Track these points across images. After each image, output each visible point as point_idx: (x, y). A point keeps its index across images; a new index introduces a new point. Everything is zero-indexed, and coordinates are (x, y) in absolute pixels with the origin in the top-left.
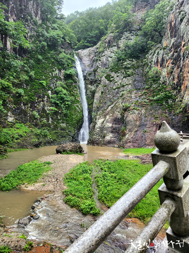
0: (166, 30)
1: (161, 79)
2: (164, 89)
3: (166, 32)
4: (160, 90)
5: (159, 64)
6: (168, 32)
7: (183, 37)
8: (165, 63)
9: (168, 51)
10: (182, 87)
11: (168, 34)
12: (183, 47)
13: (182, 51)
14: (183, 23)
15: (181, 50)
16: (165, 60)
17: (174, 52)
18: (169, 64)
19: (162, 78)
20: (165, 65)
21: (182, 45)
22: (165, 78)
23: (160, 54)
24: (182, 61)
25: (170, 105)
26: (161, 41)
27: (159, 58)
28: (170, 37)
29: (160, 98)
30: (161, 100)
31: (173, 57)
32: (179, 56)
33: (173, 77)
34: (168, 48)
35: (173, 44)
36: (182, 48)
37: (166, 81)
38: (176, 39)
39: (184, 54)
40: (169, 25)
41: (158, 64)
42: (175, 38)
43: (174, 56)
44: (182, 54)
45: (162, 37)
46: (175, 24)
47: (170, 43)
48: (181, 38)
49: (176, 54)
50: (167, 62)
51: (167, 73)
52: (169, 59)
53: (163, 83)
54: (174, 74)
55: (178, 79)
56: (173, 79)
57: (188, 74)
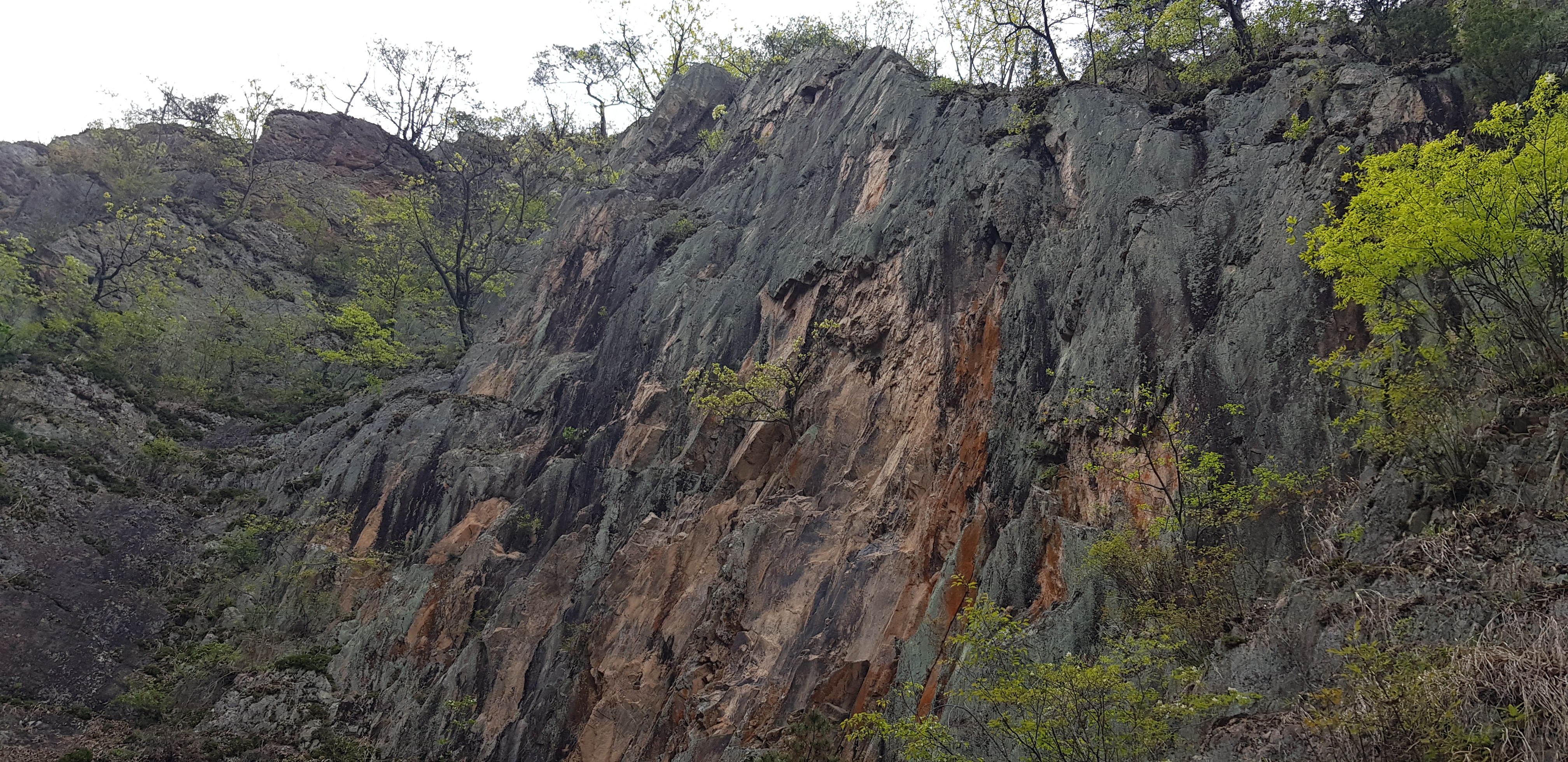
1: (346, 661)
3: (517, 306)
5: (375, 517)
6: (538, 307)
8: (436, 518)
9: (492, 433)
11: (529, 323)
16: (451, 494)
18: (471, 530)
20: (428, 539)
23: (416, 432)
27: (393, 466)
28: (544, 342)
33: (481, 663)
34: (504, 414)
37: (392, 703)
40: (555, 265)
41: (363, 514)
47: (532, 382)
50: (457, 520)
51: (433, 615)
52: (489, 493)
53: (345, 707)
54: (496, 638)
55: (524, 702)
56: (480, 685)
57: (648, 664)
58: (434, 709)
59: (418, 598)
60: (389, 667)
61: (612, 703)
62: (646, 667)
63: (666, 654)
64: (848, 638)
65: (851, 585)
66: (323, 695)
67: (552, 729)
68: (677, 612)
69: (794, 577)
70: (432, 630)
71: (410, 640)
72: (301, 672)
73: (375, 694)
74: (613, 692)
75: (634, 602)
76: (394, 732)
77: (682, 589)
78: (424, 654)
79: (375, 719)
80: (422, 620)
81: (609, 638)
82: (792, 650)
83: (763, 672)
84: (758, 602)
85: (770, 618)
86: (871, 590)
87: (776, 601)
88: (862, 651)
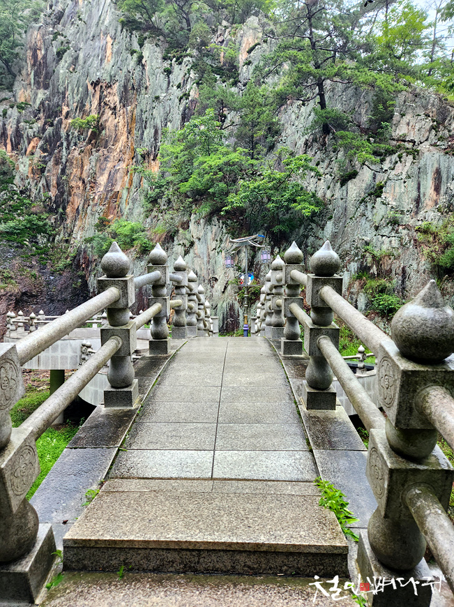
0: (24, 63)
1: (17, 180)
2: (26, 208)
3: (23, 68)
4: (14, 209)
5: (8, 141)
6: (29, 69)
7: (64, 93)
8: (24, 142)
9: (29, 116)
10: (68, 210)
11: (28, 75)
12: (66, 118)
13: (63, 126)
14: (62, 62)
15: (60, 122)
16: (25, 136)
17: (45, 123)
18: (34, 147)
19: (17, 177)
20: (24, 148)
21: (64, 112)
22: (27, 182)
23: (10, 117)
24: (64, 150)
25: (41, 249)
26: (12, 85)
27: (8, 127)
28: (34, 84)
29: (15, 228)
30: (18, 234)
31: (43, 134)
32: (57, 135)
33: (46, 181)
34: (31, 110)
35: (42, 103)
36: (63, 121)
37: (30, 189)
38: (48, 92)
39: (68, 135)
40: (29, 53)
41: (5, 140)
42: (46, 91)
43: (47, 133)
44: (63, 133)
45: (15, 76)
46: (45, 57)
47: (35, 99)
48: (61, 96)
49: (49, 130)
50: (29, 143)
51: (32, 169)
52: (34, 136)
53: (21, 191)
54: (48, 176)
55: (58, 189)
56: (47, 187)
57: (80, 184)
58: (40, 191)
59: (27, 166)
61: (75, 192)
63: (84, 182)
64: (115, 185)
65: (114, 174)
66: (15, 189)
68: (83, 173)
69: (105, 169)
70: (33, 173)
71: (29, 175)
73: (26, 188)
74: (75, 190)
75: (74, 170)
76: (33, 196)
77: (84, 167)
78: (33, 178)
79: (28, 193)
80: (30, 171)
81: (72, 178)
82: (106, 186)
83: (102, 190)
84: (98, 174)
85: (101, 178)
86: (118, 175)
87: (102, 174)
88: (118, 188)
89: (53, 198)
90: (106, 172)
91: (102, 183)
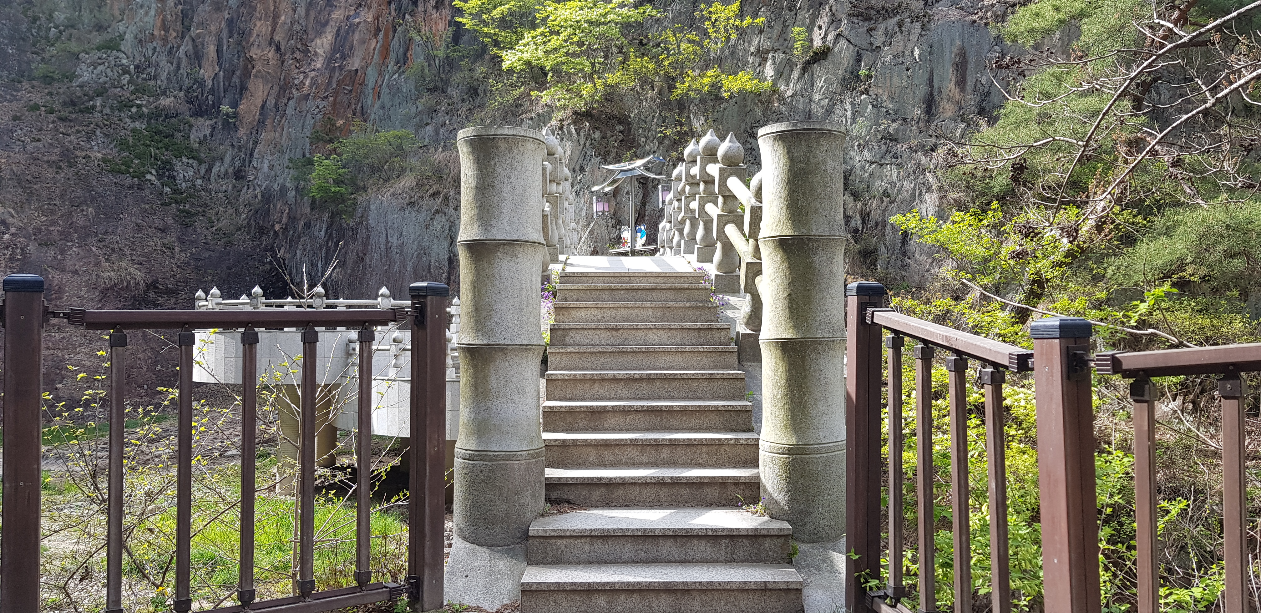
1: (128, 44)
2: (148, 103)
10: (244, 107)
19: (129, 37)
25: (182, 191)
33: (195, 46)
37: (158, 63)
51: (163, 21)
53: (137, 67)
54: (198, 36)
55: (220, 64)
56: (197, 57)
57: (271, 54)
58: (178, 68)
59: (152, 12)
60: (150, 46)
61: (259, 71)
62: (270, 55)
63: (278, 49)
64: (349, 57)
65: (348, 34)
66: (124, 61)
67: (235, 80)
68: (278, 29)
69: (326, 23)
70: (165, 27)
71: (156, 33)
72: (109, 51)
73: (148, 59)
74: (259, 66)
75: (258, 24)
76: (163, 78)
77: (279, 17)
78: (165, 40)
79: (152, 71)
80: (159, 23)
81: (251, 40)
82: (330, 60)
83: (319, 66)
84: (312, 35)
85: (319, 41)
86: (356, 37)
87: (319, 33)
88: (355, 63)
89: (209, 83)
90: (328, 29)
91: (320, 51)
